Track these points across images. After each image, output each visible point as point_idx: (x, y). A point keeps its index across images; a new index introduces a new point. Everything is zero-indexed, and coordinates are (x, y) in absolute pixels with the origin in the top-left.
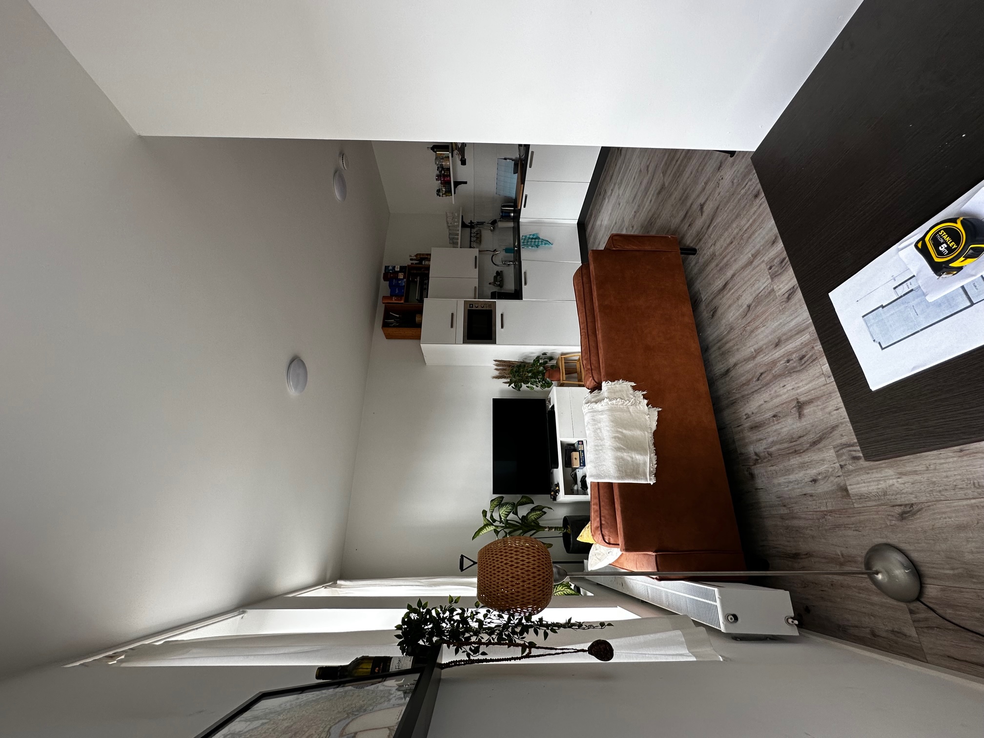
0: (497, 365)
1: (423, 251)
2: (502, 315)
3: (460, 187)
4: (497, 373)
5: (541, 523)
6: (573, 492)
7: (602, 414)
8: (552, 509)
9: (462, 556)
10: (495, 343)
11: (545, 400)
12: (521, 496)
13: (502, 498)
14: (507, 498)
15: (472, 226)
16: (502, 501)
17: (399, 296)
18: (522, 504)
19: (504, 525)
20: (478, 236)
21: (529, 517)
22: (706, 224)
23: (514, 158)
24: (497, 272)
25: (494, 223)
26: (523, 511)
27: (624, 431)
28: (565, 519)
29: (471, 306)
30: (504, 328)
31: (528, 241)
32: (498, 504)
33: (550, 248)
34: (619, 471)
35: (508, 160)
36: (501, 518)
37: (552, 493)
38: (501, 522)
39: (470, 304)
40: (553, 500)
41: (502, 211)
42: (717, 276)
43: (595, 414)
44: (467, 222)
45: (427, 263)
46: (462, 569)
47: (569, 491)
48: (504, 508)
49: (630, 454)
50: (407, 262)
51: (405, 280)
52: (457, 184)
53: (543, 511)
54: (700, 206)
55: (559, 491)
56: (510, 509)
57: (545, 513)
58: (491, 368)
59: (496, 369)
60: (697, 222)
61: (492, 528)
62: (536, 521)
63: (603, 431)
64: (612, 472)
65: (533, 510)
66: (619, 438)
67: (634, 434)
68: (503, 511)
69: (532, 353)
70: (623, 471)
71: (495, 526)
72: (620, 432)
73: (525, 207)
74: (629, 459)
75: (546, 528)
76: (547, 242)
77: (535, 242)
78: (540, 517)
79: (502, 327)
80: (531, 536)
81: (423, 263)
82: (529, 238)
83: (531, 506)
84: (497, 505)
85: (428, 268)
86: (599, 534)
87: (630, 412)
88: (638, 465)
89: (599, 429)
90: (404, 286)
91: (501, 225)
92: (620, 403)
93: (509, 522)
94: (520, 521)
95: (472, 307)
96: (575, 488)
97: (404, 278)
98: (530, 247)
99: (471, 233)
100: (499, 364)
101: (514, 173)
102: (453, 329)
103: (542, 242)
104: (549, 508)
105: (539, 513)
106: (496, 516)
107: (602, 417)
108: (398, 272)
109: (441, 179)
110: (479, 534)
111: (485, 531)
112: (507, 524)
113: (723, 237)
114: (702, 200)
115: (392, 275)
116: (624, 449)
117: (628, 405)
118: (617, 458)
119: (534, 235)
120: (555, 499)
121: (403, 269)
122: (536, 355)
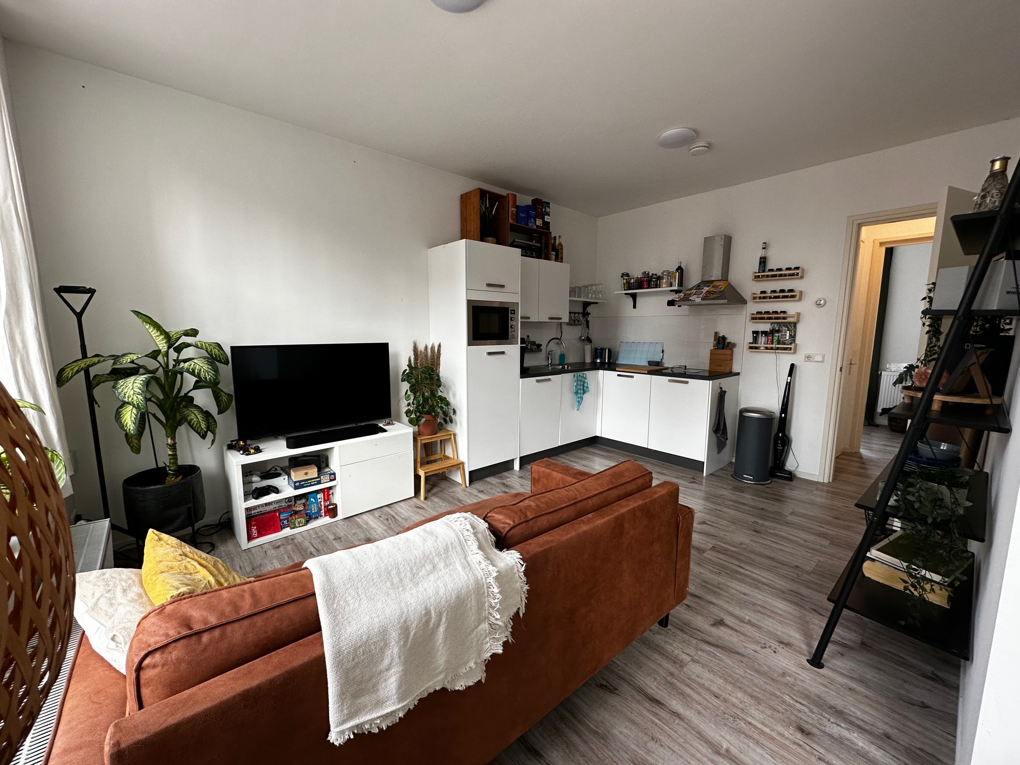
0: (433, 348)
1: (565, 253)
2: (503, 353)
3: (631, 301)
4: (421, 347)
5: (182, 430)
6: (247, 476)
7: (464, 568)
8: (212, 445)
9: (92, 292)
10: (469, 344)
11: (391, 417)
12: (232, 393)
13: (227, 363)
14: (226, 371)
15: (585, 314)
16: (220, 362)
17: (517, 216)
18: (217, 395)
19: (171, 367)
20: (576, 322)
21: (193, 410)
22: (707, 637)
23: (663, 361)
24: (539, 345)
25: (589, 340)
26: (203, 398)
27: (442, 629)
28: (193, 470)
29: (513, 312)
30: (488, 356)
31: (581, 381)
32: (214, 356)
33: (573, 408)
34: (355, 650)
35: (661, 354)
36: (185, 361)
37: (242, 443)
38: (178, 362)
39: (514, 310)
40: (228, 445)
41: (603, 350)
42: (658, 678)
43: (459, 548)
44: (589, 309)
45: (553, 257)
46: (60, 290)
47: (248, 471)
48: (206, 367)
49: (397, 660)
50: (554, 231)
51: (535, 227)
52: (634, 297)
53: (206, 433)
54: (720, 619)
55: (247, 455)
56: (206, 378)
57: (204, 437)
58: (427, 340)
59: (426, 347)
60: (699, 618)
61: (162, 345)
62: (184, 420)
63: (432, 577)
64: (349, 630)
65: (207, 415)
66: (428, 622)
67: (438, 651)
68: (201, 365)
69: (454, 396)
70: (356, 660)
71: (167, 353)
72: (440, 619)
73: (618, 375)
74: (386, 662)
75: (173, 438)
76: (580, 403)
77: (580, 389)
78: (194, 430)
79: (490, 354)
80: (154, 415)
81: (554, 253)
82: (584, 382)
83: (214, 410)
84: (211, 355)
85: (547, 258)
86: (167, 635)
87: (477, 627)
88: (374, 689)
89: (434, 567)
90: (528, 225)
91: (588, 348)
92: (492, 601)
93: (179, 376)
94: (182, 394)
95: (511, 313)
96: (255, 478)
97: (537, 226)
98: (575, 384)
99: (579, 313)
100: (434, 350)
101: (648, 362)
102: (485, 287)
103: (581, 397)
104: (213, 442)
105: (203, 426)
106: (187, 353)
107: (460, 568)
108: (543, 219)
109: (645, 277)
110: (146, 322)
111: (154, 333)
112: (173, 375)
113: (712, 675)
114: (729, 620)
115: (540, 210)
116: (406, 642)
117: (490, 617)
118: (384, 633)
119: (587, 387)
120: (231, 447)
121: (546, 225)
122: (451, 399)
